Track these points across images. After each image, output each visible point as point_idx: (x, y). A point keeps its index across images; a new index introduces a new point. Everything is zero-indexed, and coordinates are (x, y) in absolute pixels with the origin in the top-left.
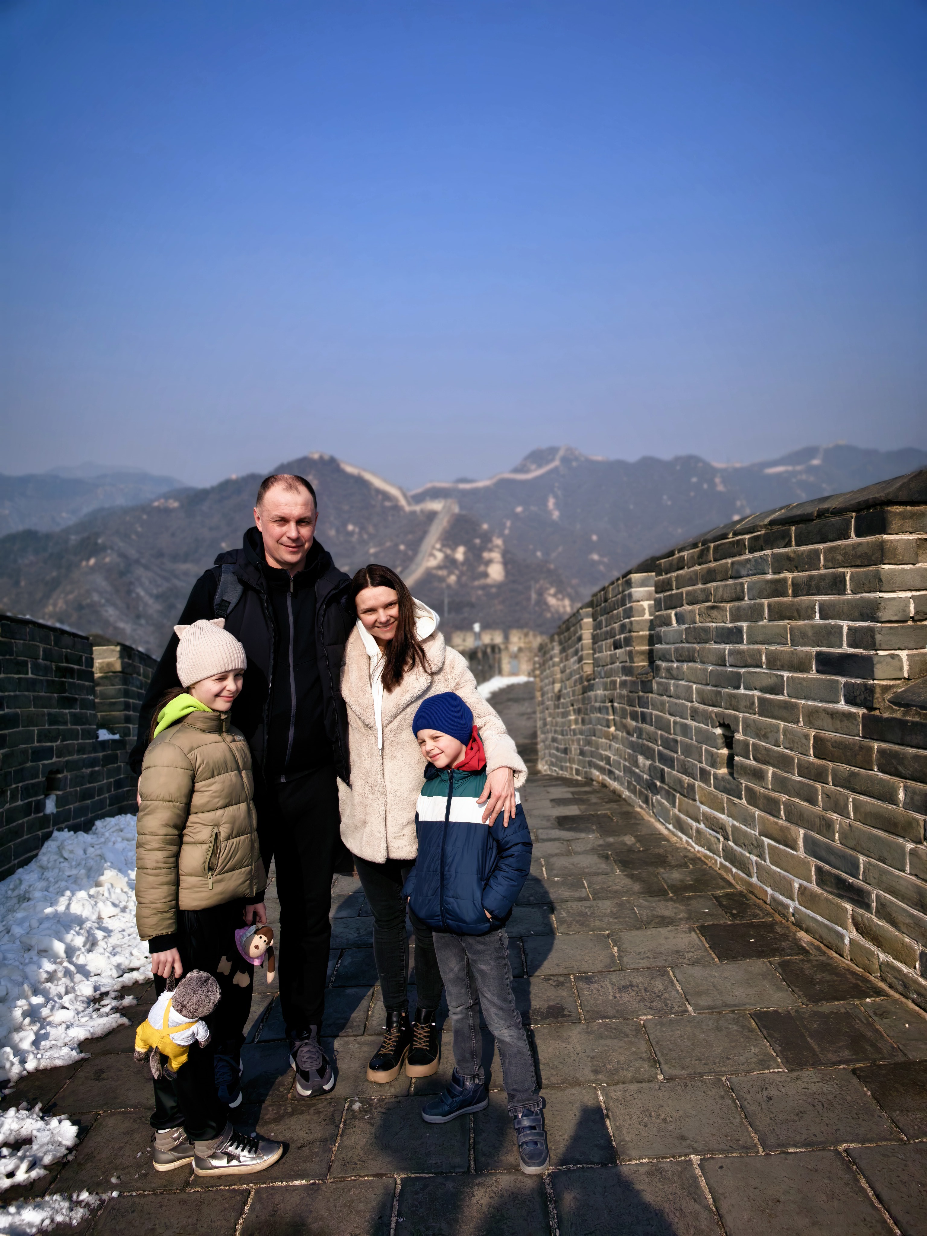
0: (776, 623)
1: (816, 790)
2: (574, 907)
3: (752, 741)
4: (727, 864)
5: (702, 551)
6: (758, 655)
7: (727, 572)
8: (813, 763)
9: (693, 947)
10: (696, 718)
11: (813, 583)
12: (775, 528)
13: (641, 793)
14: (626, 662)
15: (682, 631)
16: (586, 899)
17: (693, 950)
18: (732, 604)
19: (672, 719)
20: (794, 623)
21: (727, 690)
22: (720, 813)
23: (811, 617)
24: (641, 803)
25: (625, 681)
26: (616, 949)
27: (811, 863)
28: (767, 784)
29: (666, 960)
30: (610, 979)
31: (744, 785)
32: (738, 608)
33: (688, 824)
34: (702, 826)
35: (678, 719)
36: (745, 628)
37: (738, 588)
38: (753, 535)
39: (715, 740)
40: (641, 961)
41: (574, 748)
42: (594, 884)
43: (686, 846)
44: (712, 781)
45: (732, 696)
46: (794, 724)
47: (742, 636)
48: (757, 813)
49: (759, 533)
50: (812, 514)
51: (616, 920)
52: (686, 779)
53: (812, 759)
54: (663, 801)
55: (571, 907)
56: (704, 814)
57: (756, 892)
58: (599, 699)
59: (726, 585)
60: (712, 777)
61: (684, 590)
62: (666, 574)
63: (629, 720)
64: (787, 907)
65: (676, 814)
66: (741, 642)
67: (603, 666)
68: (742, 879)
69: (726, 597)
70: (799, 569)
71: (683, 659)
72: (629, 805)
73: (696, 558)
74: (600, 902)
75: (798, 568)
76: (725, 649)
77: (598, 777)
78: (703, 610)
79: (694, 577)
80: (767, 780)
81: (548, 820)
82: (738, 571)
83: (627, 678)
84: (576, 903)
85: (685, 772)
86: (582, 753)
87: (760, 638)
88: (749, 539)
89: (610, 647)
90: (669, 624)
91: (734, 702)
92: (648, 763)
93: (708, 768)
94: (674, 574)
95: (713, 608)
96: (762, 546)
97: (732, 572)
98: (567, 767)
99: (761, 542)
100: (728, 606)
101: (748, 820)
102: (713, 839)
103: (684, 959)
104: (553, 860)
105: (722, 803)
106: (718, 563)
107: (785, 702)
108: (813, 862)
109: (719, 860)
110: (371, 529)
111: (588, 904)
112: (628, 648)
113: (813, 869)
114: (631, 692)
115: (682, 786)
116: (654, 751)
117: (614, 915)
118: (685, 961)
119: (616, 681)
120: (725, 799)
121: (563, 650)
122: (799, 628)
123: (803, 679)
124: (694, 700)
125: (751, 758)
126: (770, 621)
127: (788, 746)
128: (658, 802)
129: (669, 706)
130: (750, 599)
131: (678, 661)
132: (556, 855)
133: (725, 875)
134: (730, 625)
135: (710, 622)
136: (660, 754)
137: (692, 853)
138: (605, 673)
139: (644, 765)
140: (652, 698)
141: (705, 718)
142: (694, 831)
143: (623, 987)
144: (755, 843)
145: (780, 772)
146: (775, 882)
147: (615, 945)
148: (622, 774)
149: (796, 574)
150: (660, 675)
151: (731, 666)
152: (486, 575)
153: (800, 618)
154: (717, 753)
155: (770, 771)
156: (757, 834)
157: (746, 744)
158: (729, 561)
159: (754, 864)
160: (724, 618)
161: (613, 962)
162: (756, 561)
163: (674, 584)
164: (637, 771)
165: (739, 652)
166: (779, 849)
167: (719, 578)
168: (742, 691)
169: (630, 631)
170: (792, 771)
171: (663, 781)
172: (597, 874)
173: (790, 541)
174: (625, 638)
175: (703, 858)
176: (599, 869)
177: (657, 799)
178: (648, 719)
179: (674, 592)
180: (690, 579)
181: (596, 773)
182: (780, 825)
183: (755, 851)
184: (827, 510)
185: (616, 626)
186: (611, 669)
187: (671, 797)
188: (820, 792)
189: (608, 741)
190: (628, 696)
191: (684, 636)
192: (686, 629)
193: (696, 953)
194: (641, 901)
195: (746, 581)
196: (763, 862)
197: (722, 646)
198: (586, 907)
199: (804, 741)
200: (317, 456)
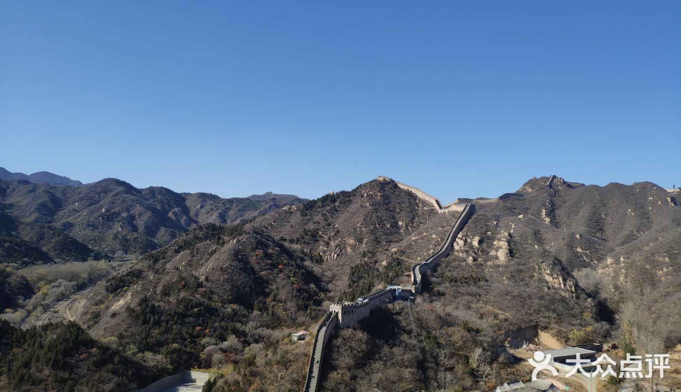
152: (496, 257)
200: (382, 179)
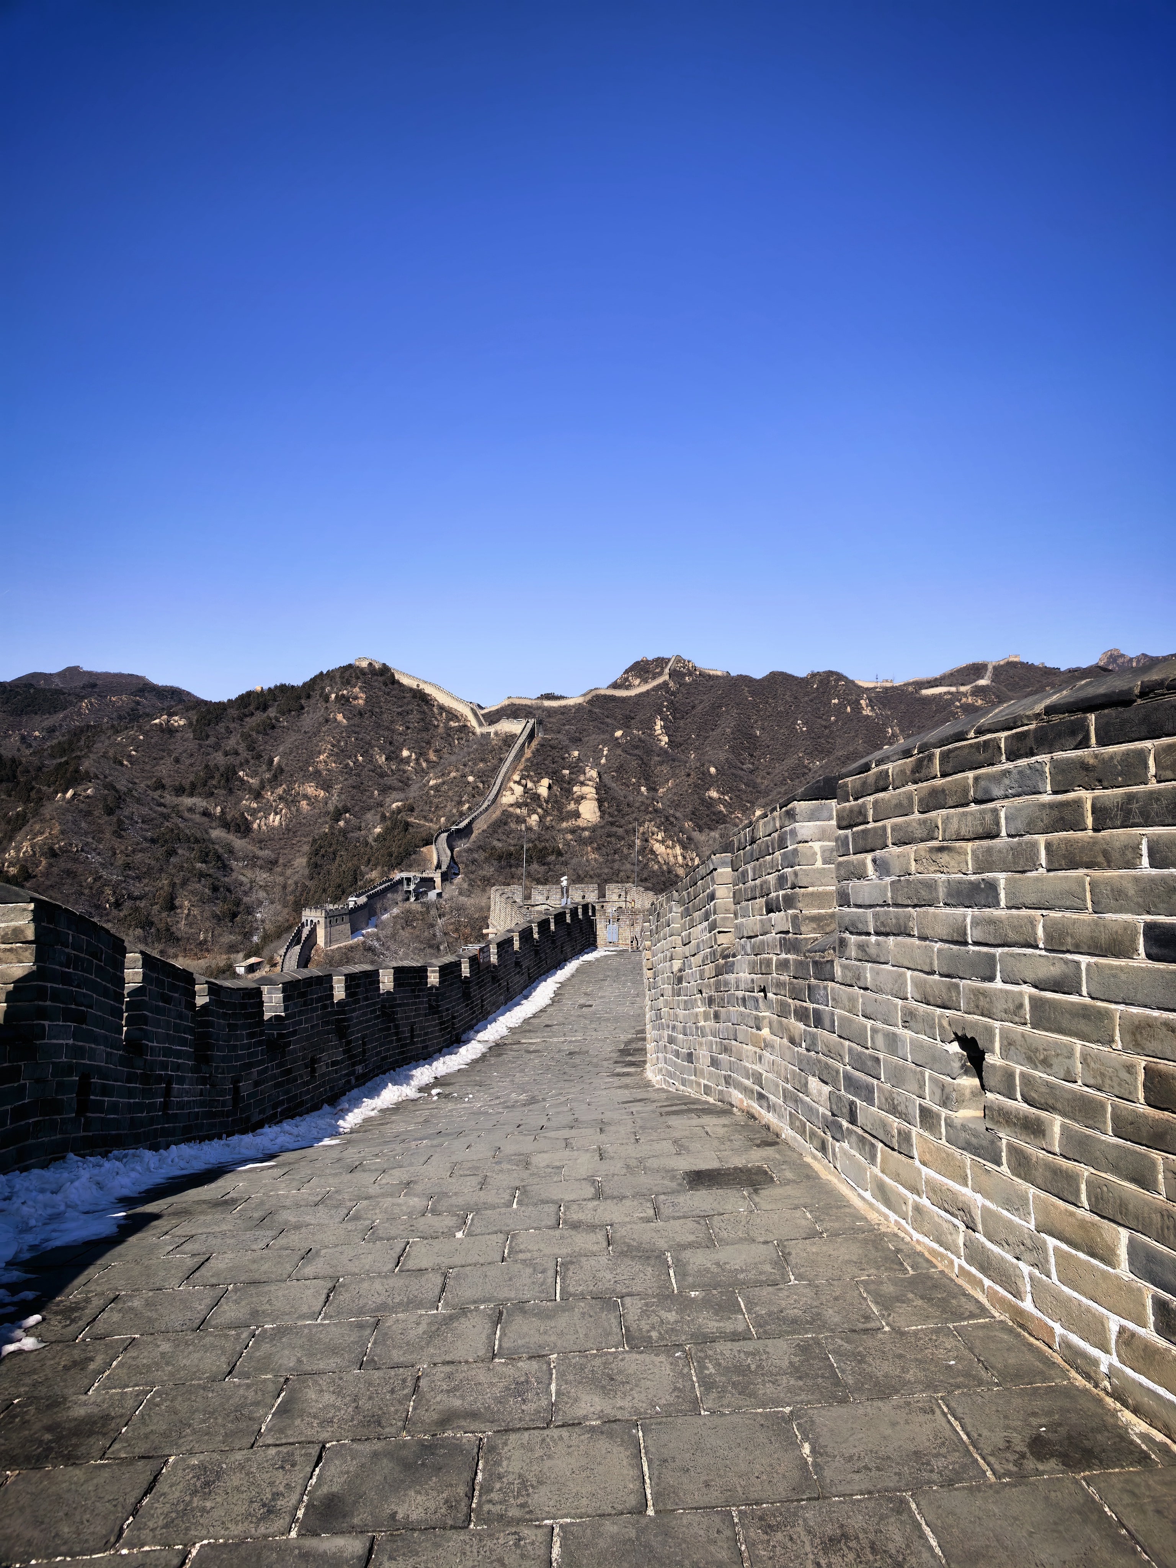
0: (1061, 873)
1: (1153, 1163)
2: (727, 1353)
3: (1018, 1069)
4: (973, 1270)
5: (920, 762)
6: (1029, 926)
7: (966, 791)
8: (1145, 1116)
9: (943, 1444)
10: (912, 1024)
11: (1134, 806)
12: (1056, 718)
13: (813, 1134)
14: (788, 932)
15: (885, 887)
16: (745, 1336)
17: (944, 1450)
18: (978, 843)
19: (869, 1024)
20: (1097, 874)
21: (969, 982)
22: (959, 1184)
23: (1131, 865)
24: (813, 1150)
25: (787, 961)
26: (806, 1449)
27: (1144, 1290)
28: (1052, 1145)
29: (899, 1474)
30: (805, 1520)
31: (1004, 1142)
32: (989, 850)
33: (899, 1195)
34: (925, 1202)
35: (879, 1025)
36: (1002, 884)
37: (988, 817)
38: (1014, 731)
39: (948, 1062)
40: (856, 1477)
41: (703, 1056)
42: (756, 1304)
43: (896, 1230)
44: (943, 1130)
45: (979, 993)
46: (1103, 1044)
47: (998, 895)
48: (1032, 1191)
49: (1026, 728)
50: (1131, 690)
51: (801, 1383)
52: (895, 1123)
53: (1142, 1108)
54: (853, 1152)
55: (722, 1354)
56: (927, 1182)
57: (1031, 1326)
58: (742, 986)
59: (964, 814)
60: (943, 1123)
61: (889, 823)
62: (856, 799)
63: (793, 1020)
64: (1095, 1363)
65: (876, 1176)
66: (996, 905)
67: (748, 938)
68: (1002, 1301)
69: (963, 832)
70: (1105, 784)
71: (888, 930)
72: (793, 1150)
73: (908, 772)
74: (769, 1342)
75: (1101, 782)
76: (965, 917)
77: (742, 1101)
78: (923, 853)
79: (905, 802)
80: (1052, 1137)
81: (673, 1178)
82: (987, 791)
83: (789, 956)
84: (729, 1344)
85: (894, 1110)
86: (714, 1063)
87: (1031, 899)
88: (1006, 738)
89: (761, 909)
90: (862, 876)
91: (982, 1002)
92: (827, 1089)
93: (936, 1108)
94: (871, 798)
95: (941, 849)
96: (1031, 749)
97: (975, 792)
98: (691, 1081)
99: (1030, 742)
100: (969, 846)
101: (1016, 1203)
102: (945, 1225)
103: (932, 1471)
104: (687, 1254)
105: (962, 1167)
106: (949, 779)
107: (1085, 1007)
108: (1149, 1291)
109: (957, 1261)
110: (432, 757)
111: (749, 1346)
112: (790, 912)
113: (1149, 1303)
114: (795, 978)
115: (887, 1133)
116: (838, 1072)
117: (796, 1371)
118: (935, 1477)
119: (771, 959)
120: (968, 1162)
121: (687, 913)
122: (1108, 882)
123: (1121, 968)
124: (909, 996)
125: (1019, 1097)
126: (1049, 871)
127: (1091, 1081)
128: (845, 1152)
129: (863, 1003)
130: (1009, 836)
131: (878, 934)
132: (690, 1245)
133: (970, 1290)
134: (973, 878)
135: (935, 871)
136: (848, 1078)
137: (907, 1243)
138: (753, 948)
139: (820, 1093)
140: (833, 989)
141: (928, 1026)
142: (910, 1209)
143: (831, 1540)
144: (1028, 1242)
145: (1076, 1126)
146: (1069, 1314)
147: (806, 1438)
148: (780, 1102)
149: (1097, 793)
150: (847, 954)
151: (976, 943)
152: (577, 815)
153: (1110, 864)
154: (953, 1084)
155: (1056, 1123)
156: (1033, 1228)
157: (1009, 1076)
158: (971, 775)
159: (1027, 1279)
160: (963, 865)
161: (806, 1479)
162: (1020, 772)
163: (871, 812)
164: (808, 1099)
165: (991, 922)
166: (1078, 1258)
167: (951, 803)
168: (998, 984)
169: (793, 887)
170: (1101, 1126)
171: (853, 1121)
172: (760, 1284)
173: (1087, 738)
174: (784, 896)
175: (927, 1254)
176: (761, 1273)
177: (841, 1148)
178: (827, 1023)
179: (869, 826)
180: (899, 805)
181: (736, 1096)
182: (1080, 1217)
183: (1027, 1256)
184: (1160, 684)
185: (772, 878)
186: (762, 942)
187: (867, 1148)
188: (1161, 1168)
189: (758, 1050)
190: (791, 983)
191: (889, 894)
192: (893, 883)
193: (951, 1459)
194: (839, 1342)
195: (1003, 808)
196: (1044, 1278)
197: (961, 910)
198: (748, 1354)
199: (1124, 1075)
200: (364, 664)
